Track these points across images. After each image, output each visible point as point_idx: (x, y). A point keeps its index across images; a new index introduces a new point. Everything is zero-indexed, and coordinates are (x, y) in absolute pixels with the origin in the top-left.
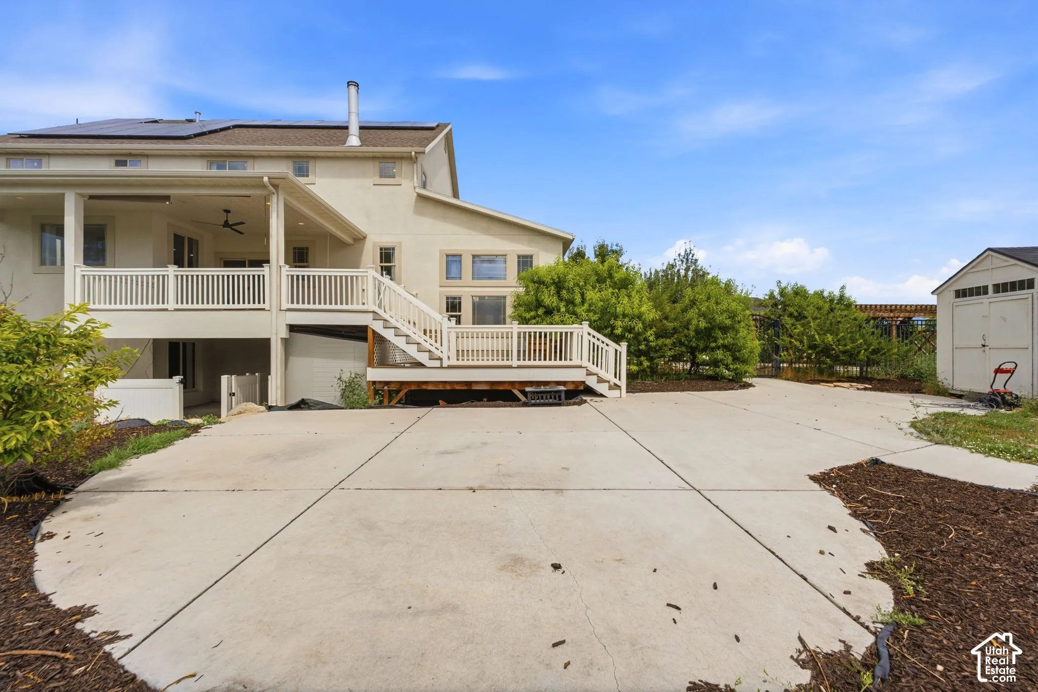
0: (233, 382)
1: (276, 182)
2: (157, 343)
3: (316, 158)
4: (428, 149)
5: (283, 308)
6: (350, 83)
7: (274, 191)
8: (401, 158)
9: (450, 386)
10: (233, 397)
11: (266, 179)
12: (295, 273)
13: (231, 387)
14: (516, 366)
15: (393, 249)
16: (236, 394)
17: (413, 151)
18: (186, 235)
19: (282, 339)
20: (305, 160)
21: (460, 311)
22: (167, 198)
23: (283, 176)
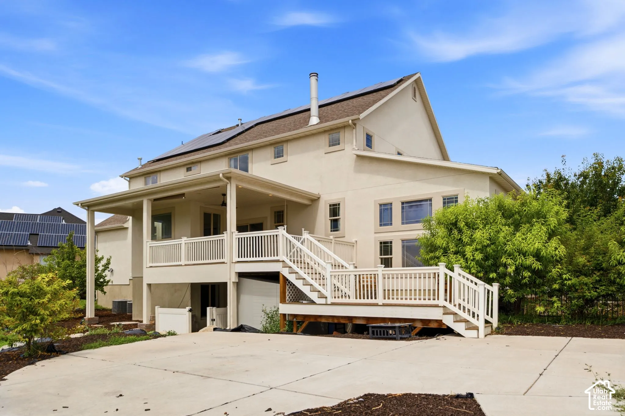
0: (214, 311)
1: (228, 175)
2: (193, 286)
3: (288, 141)
4: (362, 116)
5: (234, 261)
6: (311, 75)
7: (228, 181)
8: (344, 127)
9: (337, 320)
10: (214, 322)
11: (221, 175)
12: (240, 237)
13: (213, 315)
14: (381, 304)
15: (339, 204)
16: (216, 320)
17: (349, 120)
18: (212, 212)
19: (233, 282)
20: (280, 145)
21: (391, 254)
22: (183, 195)
23: (229, 172)
